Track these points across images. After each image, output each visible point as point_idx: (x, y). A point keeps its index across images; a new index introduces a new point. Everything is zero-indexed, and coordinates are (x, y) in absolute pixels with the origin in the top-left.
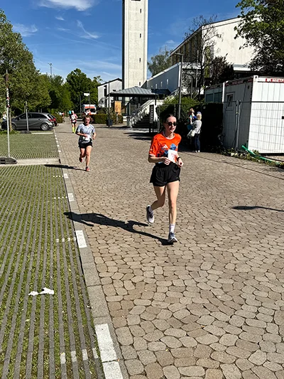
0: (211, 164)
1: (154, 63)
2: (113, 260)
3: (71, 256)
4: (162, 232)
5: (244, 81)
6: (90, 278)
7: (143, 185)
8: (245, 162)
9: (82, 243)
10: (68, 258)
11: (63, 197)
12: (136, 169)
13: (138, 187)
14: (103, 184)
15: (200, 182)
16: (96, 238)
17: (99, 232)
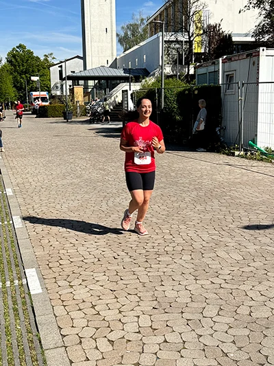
0: (209, 168)
1: (126, 34)
2: (80, 310)
3: (20, 307)
4: (147, 265)
5: (247, 56)
6: (49, 337)
7: (118, 200)
8: (255, 163)
9: (35, 287)
10: (15, 310)
11: (6, 223)
12: (107, 178)
13: (110, 204)
14: (62, 201)
15: (195, 193)
16: (55, 278)
17: (59, 270)
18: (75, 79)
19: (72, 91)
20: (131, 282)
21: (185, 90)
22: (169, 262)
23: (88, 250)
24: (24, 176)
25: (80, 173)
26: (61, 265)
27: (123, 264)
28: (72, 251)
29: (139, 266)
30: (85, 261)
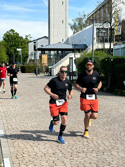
1: (75, 24)
4: (71, 158)
14: (28, 122)
15: (106, 119)
16: (19, 163)
17: (22, 159)
18: (43, 50)
19: (41, 57)
21: (105, 59)
22: (84, 156)
23: (39, 149)
24: (7, 107)
25: (40, 106)
26: (23, 157)
27: (58, 157)
28: (30, 149)
29: (67, 159)
30: (37, 155)
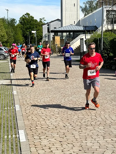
1: (86, 6)
2: (43, 149)
3: (14, 147)
4: (80, 130)
7: (71, 98)
9: (23, 138)
10: (12, 148)
11: (12, 108)
12: (67, 86)
13: (66, 100)
14: (41, 98)
15: (113, 95)
16: (33, 135)
17: (35, 131)
18: (56, 32)
19: (54, 38)
20: (71, 138)
21: (114, 39)
22: (91, 129)
25: (53, 83)
26: (36, 129)
27: (68, 129)
28: (43, 122)
29: (76, 131)
30: (49, 127)
